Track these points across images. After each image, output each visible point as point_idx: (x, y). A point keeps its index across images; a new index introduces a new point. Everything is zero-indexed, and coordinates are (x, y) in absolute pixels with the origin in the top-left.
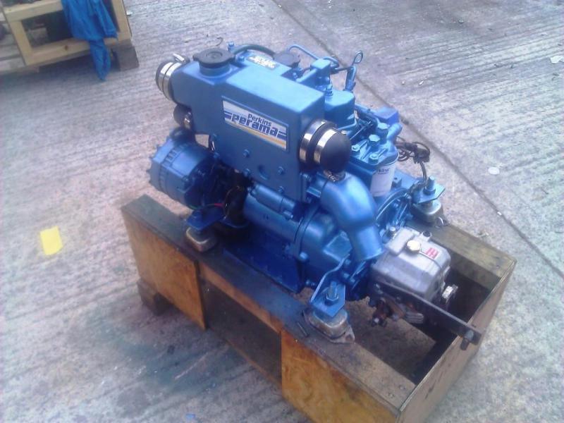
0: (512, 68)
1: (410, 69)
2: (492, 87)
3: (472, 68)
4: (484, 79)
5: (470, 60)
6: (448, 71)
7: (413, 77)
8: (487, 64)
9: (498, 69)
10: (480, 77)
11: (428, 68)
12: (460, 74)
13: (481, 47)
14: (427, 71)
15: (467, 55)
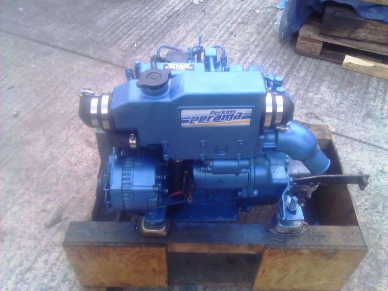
0: (178, 15)
1: (120, 39)
2: (178, 32)
3: (156, 24)
4: (169, 28)
5: (151, 19)
6: (144, 31)
7: (127, 44)
8: (162, 18)
9: (171, 19)
10: (166, 28)
11: (131, 34)
12: (152, 30)
13: (150, 8)
14: (132, 36)
15: (146, 17)
